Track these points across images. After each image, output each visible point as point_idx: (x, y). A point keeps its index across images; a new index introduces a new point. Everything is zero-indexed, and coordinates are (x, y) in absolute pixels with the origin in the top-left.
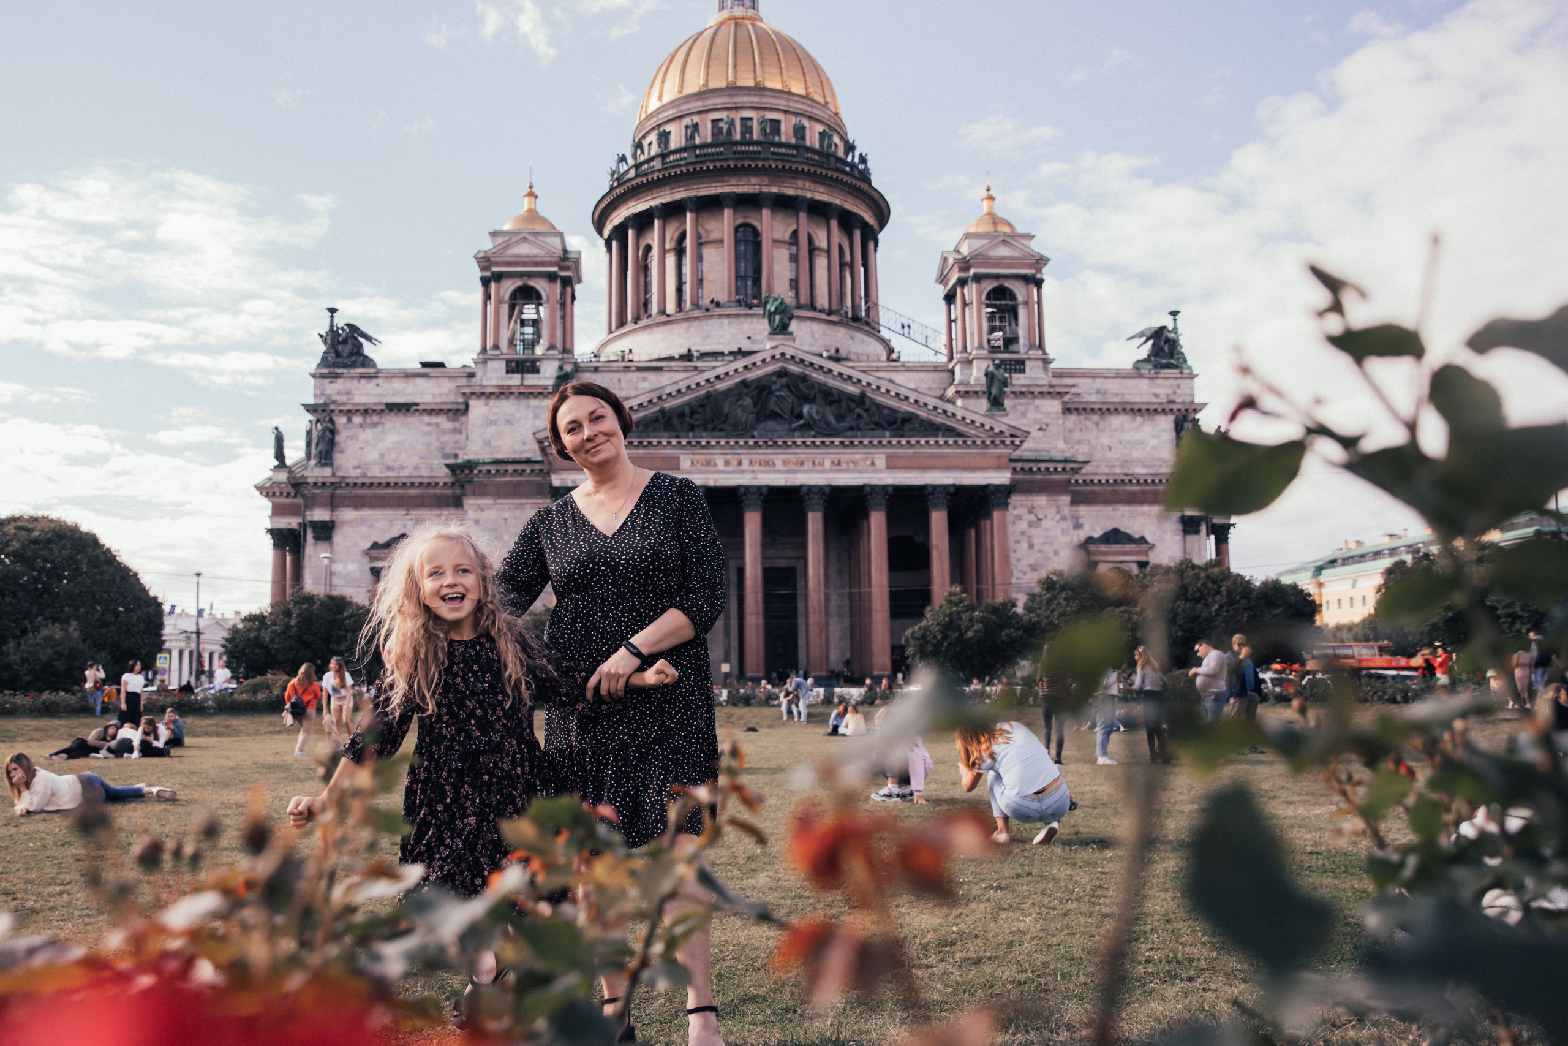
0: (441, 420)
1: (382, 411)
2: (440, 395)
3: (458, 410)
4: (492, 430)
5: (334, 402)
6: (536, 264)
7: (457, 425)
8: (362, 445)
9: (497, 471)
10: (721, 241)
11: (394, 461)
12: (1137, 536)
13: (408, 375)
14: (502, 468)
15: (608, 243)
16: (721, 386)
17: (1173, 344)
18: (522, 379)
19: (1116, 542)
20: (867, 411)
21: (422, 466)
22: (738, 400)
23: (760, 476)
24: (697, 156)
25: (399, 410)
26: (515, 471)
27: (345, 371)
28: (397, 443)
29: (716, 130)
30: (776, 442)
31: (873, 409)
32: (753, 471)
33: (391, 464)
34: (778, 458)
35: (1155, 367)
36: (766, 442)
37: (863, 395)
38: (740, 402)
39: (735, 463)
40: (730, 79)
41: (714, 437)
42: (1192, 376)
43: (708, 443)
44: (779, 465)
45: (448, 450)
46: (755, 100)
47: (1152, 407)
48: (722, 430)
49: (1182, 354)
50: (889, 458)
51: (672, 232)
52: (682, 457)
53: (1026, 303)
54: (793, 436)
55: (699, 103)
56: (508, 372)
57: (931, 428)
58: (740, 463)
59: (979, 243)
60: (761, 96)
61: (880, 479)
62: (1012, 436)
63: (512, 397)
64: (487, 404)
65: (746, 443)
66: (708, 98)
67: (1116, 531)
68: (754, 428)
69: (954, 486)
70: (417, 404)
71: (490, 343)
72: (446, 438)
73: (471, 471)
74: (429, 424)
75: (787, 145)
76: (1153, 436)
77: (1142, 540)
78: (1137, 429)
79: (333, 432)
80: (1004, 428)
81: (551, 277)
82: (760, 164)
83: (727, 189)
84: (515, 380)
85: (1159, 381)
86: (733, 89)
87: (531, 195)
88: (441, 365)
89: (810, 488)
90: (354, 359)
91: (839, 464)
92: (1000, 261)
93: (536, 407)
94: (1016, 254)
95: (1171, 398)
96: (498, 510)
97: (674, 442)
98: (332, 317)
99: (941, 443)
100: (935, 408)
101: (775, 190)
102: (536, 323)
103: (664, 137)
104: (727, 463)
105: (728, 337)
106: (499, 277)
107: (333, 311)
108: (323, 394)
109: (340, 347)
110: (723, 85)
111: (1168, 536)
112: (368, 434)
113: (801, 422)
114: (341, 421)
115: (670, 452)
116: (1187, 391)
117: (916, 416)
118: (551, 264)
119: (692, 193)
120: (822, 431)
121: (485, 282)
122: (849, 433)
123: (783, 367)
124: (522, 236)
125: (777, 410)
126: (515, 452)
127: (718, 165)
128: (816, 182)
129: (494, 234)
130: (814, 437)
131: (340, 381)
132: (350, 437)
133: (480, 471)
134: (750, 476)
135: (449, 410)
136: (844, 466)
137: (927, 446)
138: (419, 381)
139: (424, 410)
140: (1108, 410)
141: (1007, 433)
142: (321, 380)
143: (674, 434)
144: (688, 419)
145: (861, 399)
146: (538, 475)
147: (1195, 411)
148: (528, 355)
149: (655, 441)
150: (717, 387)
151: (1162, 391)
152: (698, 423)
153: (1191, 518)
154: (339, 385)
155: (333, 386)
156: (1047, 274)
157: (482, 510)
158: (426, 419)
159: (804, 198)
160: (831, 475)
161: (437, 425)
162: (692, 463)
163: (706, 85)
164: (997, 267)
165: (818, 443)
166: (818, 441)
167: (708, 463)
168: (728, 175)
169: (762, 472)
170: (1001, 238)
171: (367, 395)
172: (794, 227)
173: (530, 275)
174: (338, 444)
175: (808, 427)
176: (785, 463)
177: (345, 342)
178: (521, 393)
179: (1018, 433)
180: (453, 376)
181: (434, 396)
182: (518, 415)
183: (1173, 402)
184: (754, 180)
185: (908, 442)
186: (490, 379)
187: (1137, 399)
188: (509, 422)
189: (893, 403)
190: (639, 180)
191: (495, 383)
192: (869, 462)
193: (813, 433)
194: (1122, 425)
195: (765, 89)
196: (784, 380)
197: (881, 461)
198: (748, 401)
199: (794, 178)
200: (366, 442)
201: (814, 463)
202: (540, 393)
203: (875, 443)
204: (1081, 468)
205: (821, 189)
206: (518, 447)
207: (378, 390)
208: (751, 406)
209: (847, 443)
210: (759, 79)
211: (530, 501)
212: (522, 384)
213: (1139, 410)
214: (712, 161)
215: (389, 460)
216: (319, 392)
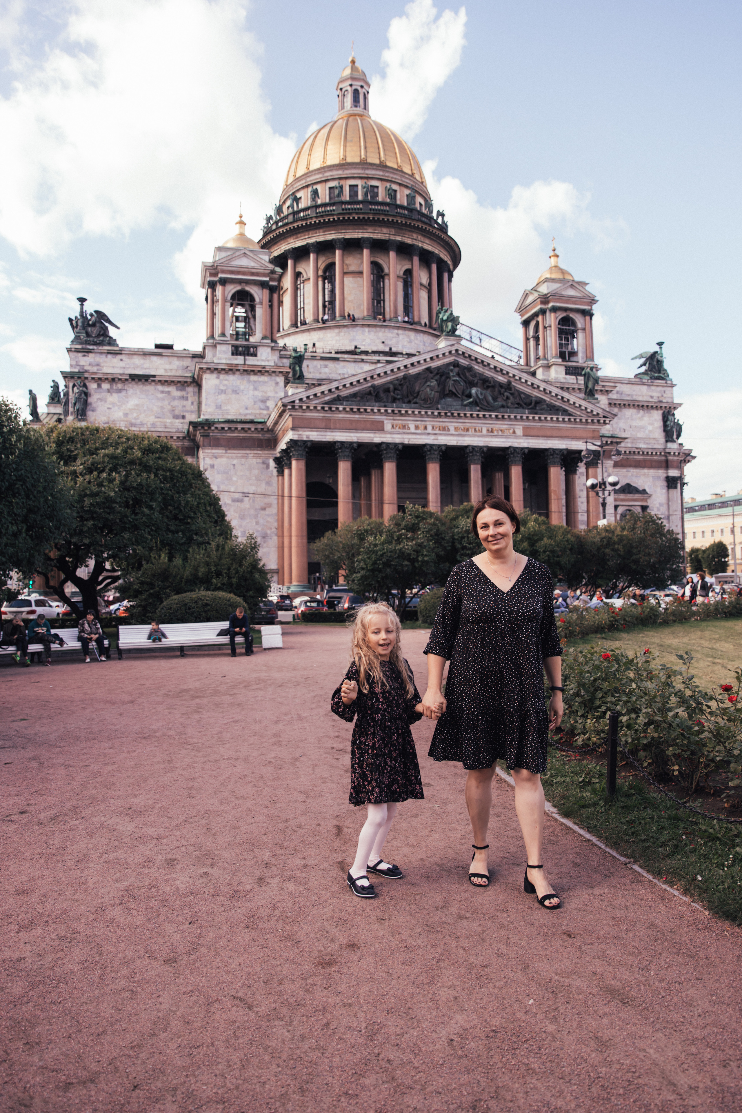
0: (172, 389)
1: (126, 380)
2: (171, 370)
3: (186, 382)
4: (223, 397)
5: (86, 371)
6: (253, 274)
7: (184, 393)
8: (110, 406)
9: (230, 428)
10: (361, 273)
11: (135, 419)
12: (641, 489)
13: (146, 354)
14: (233, 426)
16: (413, 371)
17: (660, 363)
18: (245, 360)
19: (630, 493)
20: (512, 394)
21: (158, 424)
22: (426, 382)
23: (440, 437)
24: (343, 210)
25: (140, 380)
26: (243, 429)
27: (95, 347)
28: (137, 405)
29: (352, 193)
30: (452, 414)
31: (516, 394)
32: (435, 434)
33: (133, 421)
34: (452, 425)
35: (651, 378)
36: (446, 413)
37: (509, 383)
38: (428, 383)
39: (422, 428)
40: (363, 156)
41: (411, 408)
42: (672, 386)
43: (406, 412)
44: (452, 431)
45: (177, 412)
46: (380, 173)
47: (650, 405)
48: (416, 403)
49: (666, 370)
50: (525, 428)
51: (322, 263)
52: (385, 422)
53: (584, 329)
54: (465, 410)
55: (340, 172)
56: (233, 354)
57: (554, 409)
58: (426, 428)
59: (554, 287)
60: (384, 171)
61: (520, 443)
62: (604, 417)
63: (238, 373)
64: (218, 378)
65: (433, 413)
66: (347, 169)
67: (628, 485)
68: (438, 403)
69: (567, 449)
70: (154, 376)
71: (217, 332)
72: (176, 403)
73: (210, 428)
74: (162, 392)
75: (402, 207)
76: (649, 424)
77: (644, 492)
78: (641, 419)
79: (87, 394)
80: (600, 411)
81: (263, 285)
82: (390, 219)
83: (366, 235)
84: (239, 360)
85: (653, 388)
86: (364, 164)
87: (242, 223)
88: (170, 347)
89: (474, 447)
90: (101, 338)
91: (492, 431)
92: (569, 299)
93: (255, 382)
94: (579, 295)
95: (661, 399)
96: (228, 458)
97: (383, 410)
98: (82, 305)
99: (561, 419)
100: (557, 395)
101: (399, 238)
103: (315, 193)
104: (417, 427)
105: (368, 341)
106: (224, 282)
107: (82, 300)
108: (77, 365)
109: (89, 329)
110: (357, 160)
111: (659, 489)
112: (114, 398)
113: (471, 400)
114: (93, 386)
115: (378, 417)
116: (670, 395)
117: (545, 401)
118: (264, 275)
119: (340, 236)
120: (484, 407)
121: (211, 285)
122: (502, 410)
123: (455, 360)
124: (243, 252)
125: (454, 391)
126: (240, 414)
127: (361, 216)
128: (424, 236)
129: (219, 249)
130: (479, 411)
131: (91, 355)
132: (101, 400)
133: (216, 428)
134: (433, 437)
135: (179, 382)
136: (495, 433)
137: (551, 421)
138: (154, 358)
139: (160, 381)
140: (624, 405)
141: (601, 416)
142: (76, 354)
143: (383, 404)
144: (392, 394)
145: (508, 386)
146: (259, 432)
147: (675, 408)
148: (247, 342)
149: (369, 409)
150: (410, 372)
151: (655, 395)
152: (399, 397)
153: (673, 478)
154: (91, 358)
155: (86, 358)
156: (596, 309)
157: (217, 458)
158: (160, 388)
159: (418, 246)
160: (487, 439)
161: (169, 393)
162: (393, 426)
163: (345, 159)
164: (567, 303)
165: (481, 416)
166: (481, 414)
167: (404, 427)
168: (366, 225)
169: (441, 434)
170: (570, 283)
171: (113, 367)
172: (408, 266)
173: (247, 282)
174: (91, 404)
175: (475, 404)
176: (456, 429)
177: (94, 325)
178: (245, 371)
179: (609, 415)
180: (182, 355)
181: (166, 370)
182: (242, 387)
183: (661, 402)
184: (385, 230)
185: (540, 418)
186: (220, 359)
187: (640, 399)
188: (235, 392)
189: (528, 390)
190: (295, 225)
191: (224, 361)
192: (511, 431)
193: (478, 408)
194: (632, 415)
195: (386, 167)
196: (457, 370)
197: (519, 431)
198: (434, 383)
199: (411, 231)
200: (113, 404)
201: (475, 430)
202: (260, 371)
203: (519, 417)
204: (620, 442)
205: (427, 241)
206: (243, 411)
207: (122, 364)
208: (436, 387)
209: (500, 417)
210: (383, 159)
211: (252, 452)
212: (245, 364)
213: (643, 406)
214: (357, 213)
215: (132, 417)
216: (74, 363)
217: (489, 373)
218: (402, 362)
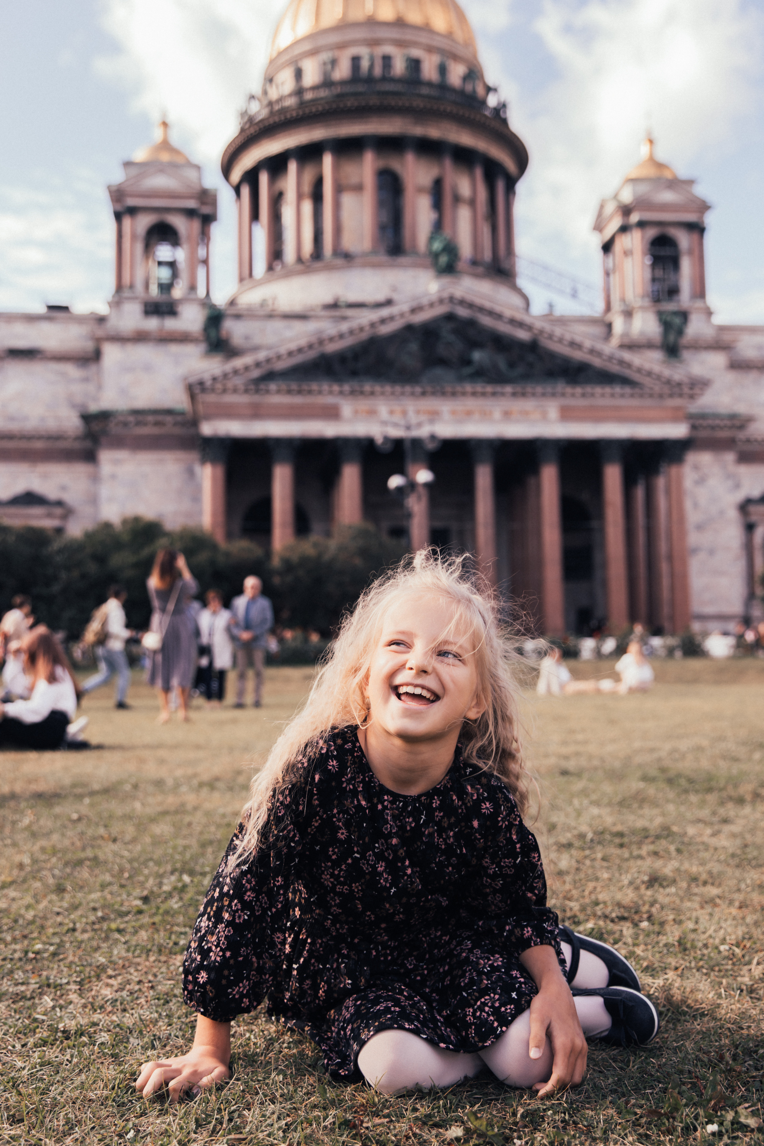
0: (70, 368)
1: (5, 357)
4: (129, 377)
6: (174, 197)
7: (87, 373)
9: (136, 422)
10: (363, 186)
11: (19, 411)
13: (31, 318)
14: (141, 418)
15: (237, 190)
16: (385, 330)
18: (161, 322)
20: (539, 358)
22: (404, 347)
24: (335, 94)
25: (23, 357)
26: (155, 422)
28: (19, 391)
29: (355, 67)
30: (444, 390)
31: (546, 356)
32: (419, 422)
33: (17, 414)
34: (446, 407)
36: (433, 391)
37: (535, 341)
38: (407, 348)
39: (400, 412)
40: (370, 12)
41: (380, 386)
43: (374, 391)
44: (446, 415)
45: (78, 399)
46: (396, 35)
48: (388, 376)
50: (563, 408)
51: (308, 177)
52: (342, 405)
54: (464, 384)
55: (338, 37)
56: (145, 314)
57: (606, 378)
59: (643, 189)
60: (402, 31)
61: (552, 432)
62: (690, 388)
63: (151, 342)
64: (123, 349)
65: (413, 391)
66: (347, 31)
68: (421, 375)
69: (629, 439)
71: (125, 283)
73: (108, 423)
75: (428, 84)
80: (683, 378)
81: (190, 213)
83: (369, 130)
84: (153, 324)
87: (165, 124)
88: (64, 309)
89: (479, 440)
91: (509, 414)
92: (664, 207)
94: (681, 199)
96: (136, 465)
101: (418, 131)
102: (172, 265)
103: (299, 74)
104: (390, 414)
106: (132, 211)
110: (362, 18)
113: (472, 368)
115: (329, 400)
119: (330, 134)
120: (493, 379)
121: (118, 216)
122: (521, 382)
123: (451, 311)
125: (446, 356)
126: (154, 401)
129: (127, 165)
130: (484, 385)
133: (117, 422)
135: (78, 357)
136: (515, 417)
138: (46, 325)
141: (685, 385)
144: (352, 364)
145: (533, 346)
146: (181, 427)
148: (164, 298)
159: (449, 142)
160: (501, 428)
161: (65, 373)
162: (355, 412)
163: (344, 17)
164: (662, 214)
165: (487, 392)
167: (372, 413)
168: (369, 115)
169: (429, 422)
170: (669, 183)
172: (438, 173)
173: (167, 210)
175: (479, 374)
176: (452, 413)
178: (160, 338)
179: (698, 384)
180: (81, 320)
181: (61, 341)
184: (396, 121)
185: (584, 391)
186: (126, 322)
188: (146, 369)
190: (273, 120)
191: (131, 326)
192: (540, 413)
193: (484, 381)
195: (407, 24)
196: (452, 325)
197: (554, 412)
198: (414, 347)
199: (438, 120)
201: (483, 414)
202: (184, 339)
203: (548, 392)
204: (744, 426)
205: (466, 134)
208: (418, 351)
209: (518, 392)
210: (401, 13)
211: (173, 456)
212: (161, 328)
217: (503, 328)
218: (366, 317)
